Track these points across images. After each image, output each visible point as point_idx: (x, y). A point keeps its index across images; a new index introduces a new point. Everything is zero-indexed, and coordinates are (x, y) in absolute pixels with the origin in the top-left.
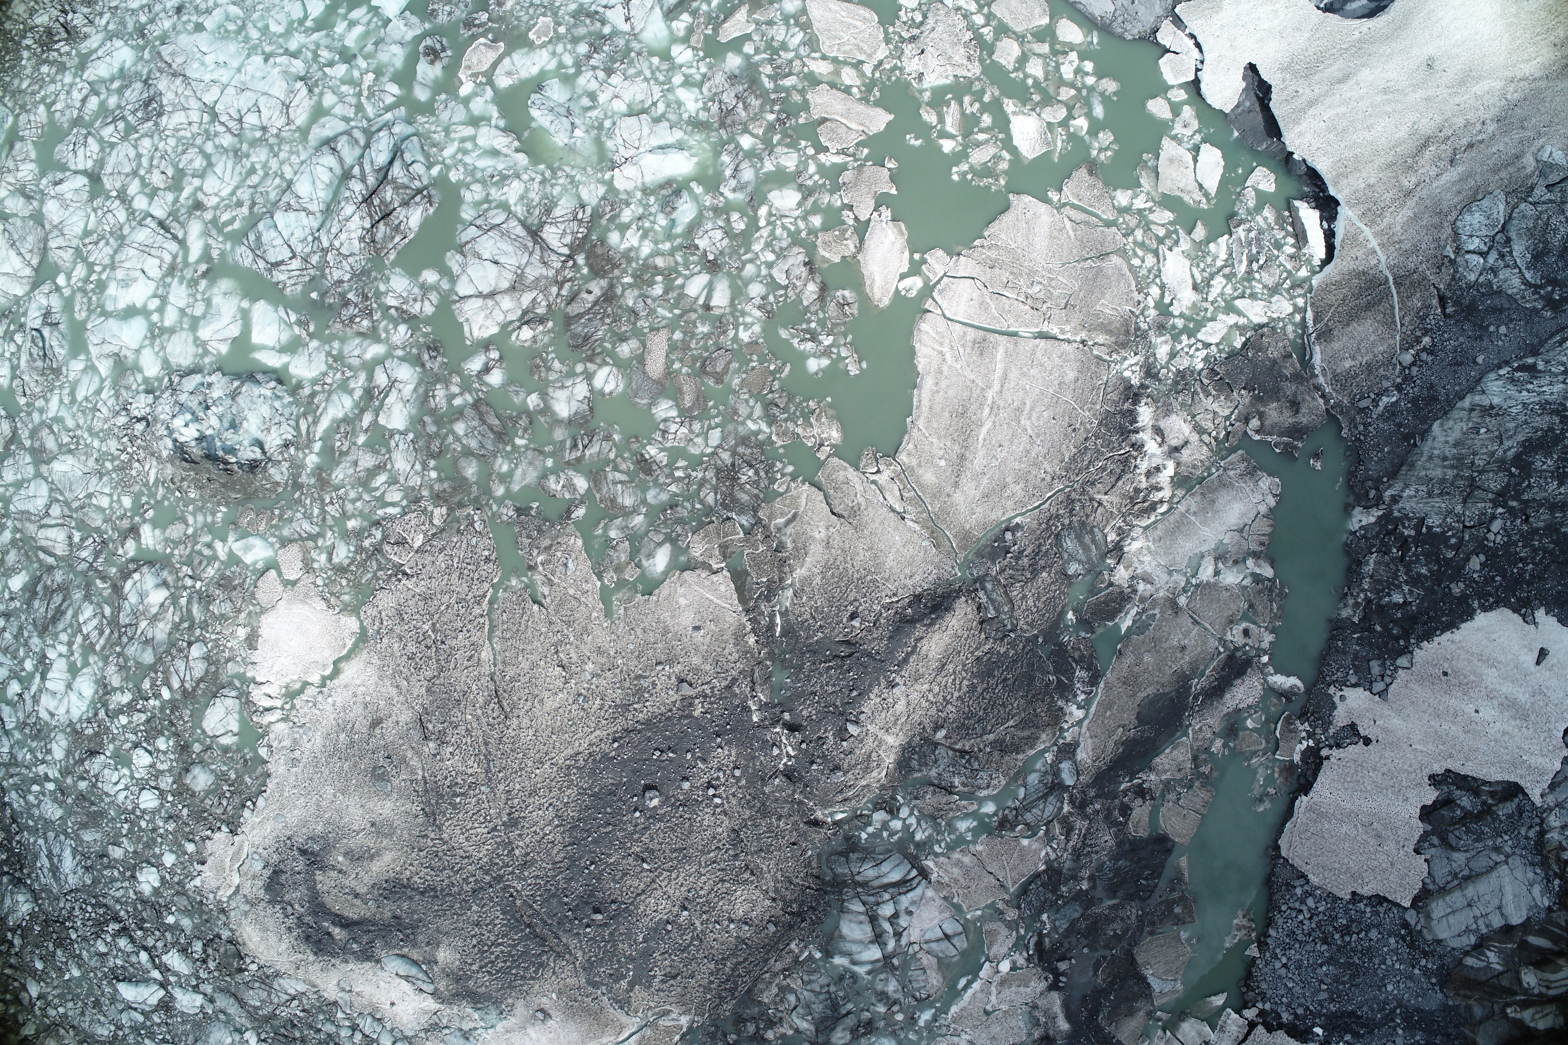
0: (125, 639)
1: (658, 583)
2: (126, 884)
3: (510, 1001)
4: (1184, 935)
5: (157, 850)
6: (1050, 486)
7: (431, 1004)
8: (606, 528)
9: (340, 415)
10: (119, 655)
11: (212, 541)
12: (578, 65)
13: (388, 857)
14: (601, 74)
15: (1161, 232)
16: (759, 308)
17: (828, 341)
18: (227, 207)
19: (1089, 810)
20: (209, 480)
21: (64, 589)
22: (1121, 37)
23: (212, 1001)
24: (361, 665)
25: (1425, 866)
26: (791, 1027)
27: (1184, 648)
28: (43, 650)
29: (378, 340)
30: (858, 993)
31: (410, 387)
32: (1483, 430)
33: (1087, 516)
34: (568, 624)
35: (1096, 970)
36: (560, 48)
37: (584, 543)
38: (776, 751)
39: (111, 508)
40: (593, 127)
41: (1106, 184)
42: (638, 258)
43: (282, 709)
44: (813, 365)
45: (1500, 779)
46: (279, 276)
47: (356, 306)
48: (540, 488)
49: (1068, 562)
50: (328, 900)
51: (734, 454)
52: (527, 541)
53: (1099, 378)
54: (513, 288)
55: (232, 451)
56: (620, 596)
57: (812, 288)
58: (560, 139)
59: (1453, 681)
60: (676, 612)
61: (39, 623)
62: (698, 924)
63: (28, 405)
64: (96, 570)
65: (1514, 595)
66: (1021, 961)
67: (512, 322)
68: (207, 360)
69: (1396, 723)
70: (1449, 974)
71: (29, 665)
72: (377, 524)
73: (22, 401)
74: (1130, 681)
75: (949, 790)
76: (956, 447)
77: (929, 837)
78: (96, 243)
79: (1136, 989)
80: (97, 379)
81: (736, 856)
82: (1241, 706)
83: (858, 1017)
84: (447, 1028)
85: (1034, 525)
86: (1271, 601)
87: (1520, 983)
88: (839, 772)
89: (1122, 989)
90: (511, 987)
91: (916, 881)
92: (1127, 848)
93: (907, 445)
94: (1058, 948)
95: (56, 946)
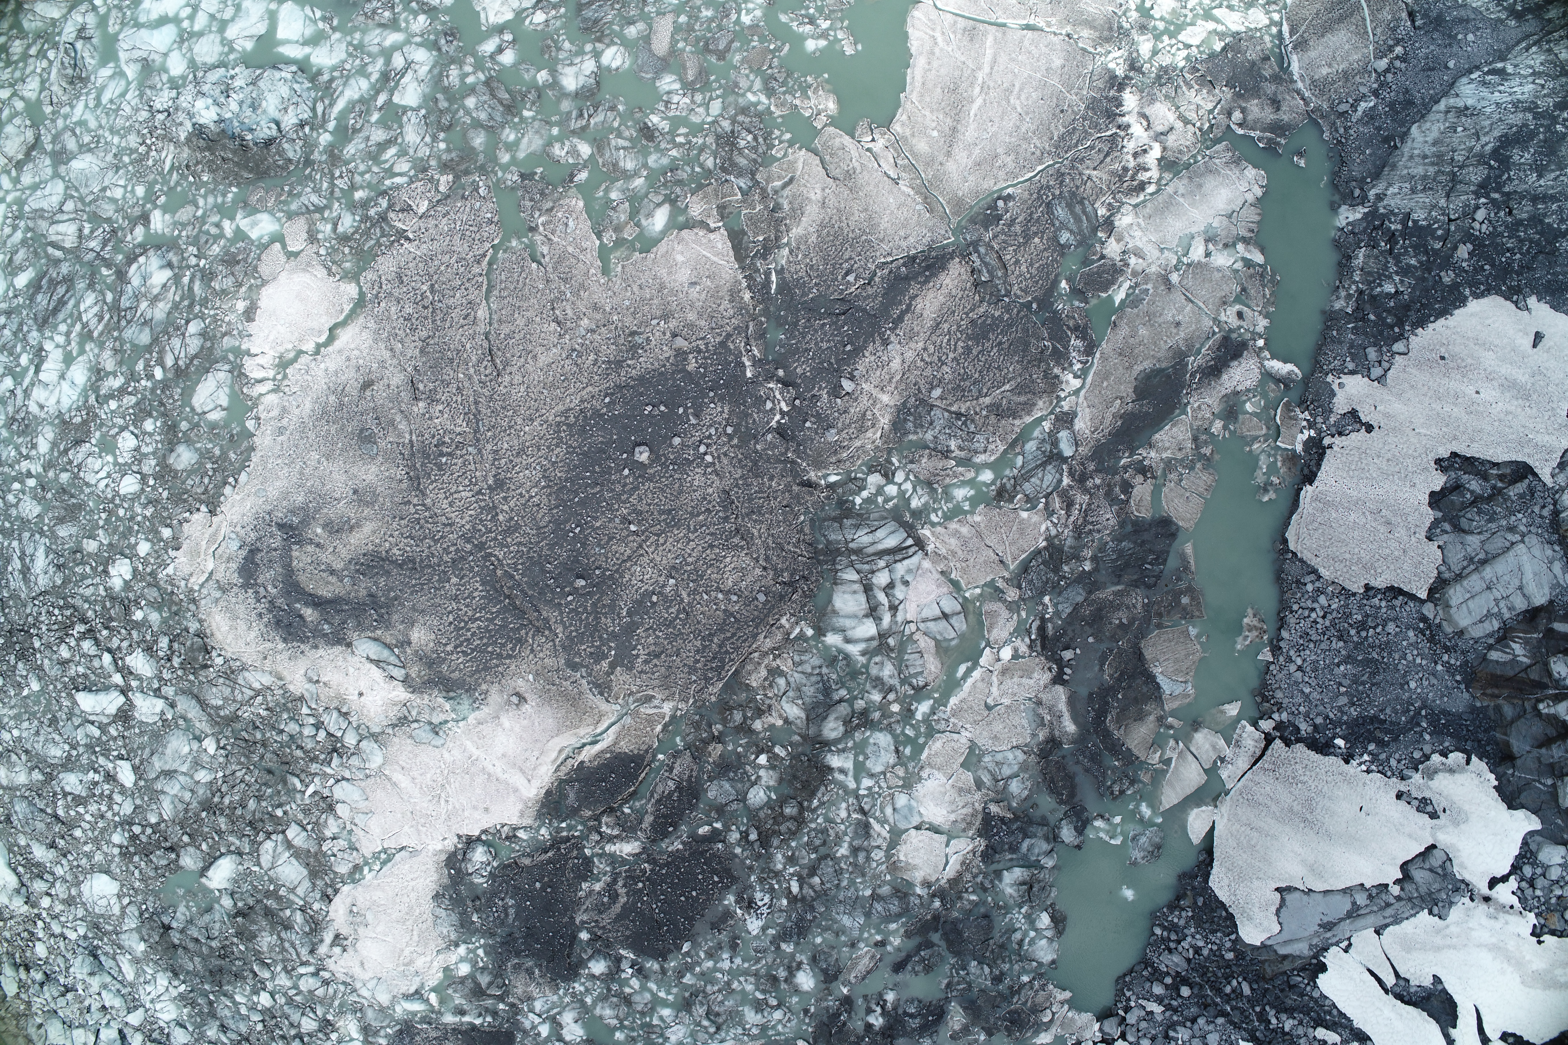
0: (123, 323)
1: (656, 241)
2: (97, 580)
3: (484, 687)
4: (1193, 631)
6: (1040, 161)
7: (401, 693)
8: (607, 190)
9: (356, 97)
10: (116, 339)
13: (368, 528)
17: (825, 24)
19: (1089, 484)
20: (223, 159)
21: (69, 281)
23: (173, 705)
24: (357, 330)
25: (1439, 552)
26: (780, 716)
27: (1178, 324)
28: (40, 343)
31: (426, 68)
32: (1460, 129)
33: (1077, 187)
34: (565, 281)
35: (1102, 665)
37: (585, 205)
38: (769, 405)
39: (124, 198)
43: (274, 379)
44: (811, 45)
45: (1508, 459)
48: (544, 156)
49: (1059, 229)
50: (302, 578)
51: (734, 122)
52: (529, 204)
53: (1085, 66)
55: (249, 129)
56: (618, 254)
59: (1451, 365)
60: (672, 268)
61: (40, 316)
62: (684, 595)
64: (104, 259)
65: (1505, 284)
66: (1023, 649)
69: (1397, 407)
70: (1474, 672)
71: (24, 360)
72: (384, 193)
74: (1126, 353)
75: (946, 454)
76: (948, 120)
79: (1145, 689)
81: (726, 518)
82: (1239, 389)
83: (852, 706)
84: (416, 721)
85: (1026, 195)
86: (1264, 286)
87: (1550, 674)
88: (833, 431)
89: (1130, 687)
90: (486, 669)
91: (913, 549)
92: (1129, 528)
93: (901, 116)
94: (1061, 635)
95: (18, 659)
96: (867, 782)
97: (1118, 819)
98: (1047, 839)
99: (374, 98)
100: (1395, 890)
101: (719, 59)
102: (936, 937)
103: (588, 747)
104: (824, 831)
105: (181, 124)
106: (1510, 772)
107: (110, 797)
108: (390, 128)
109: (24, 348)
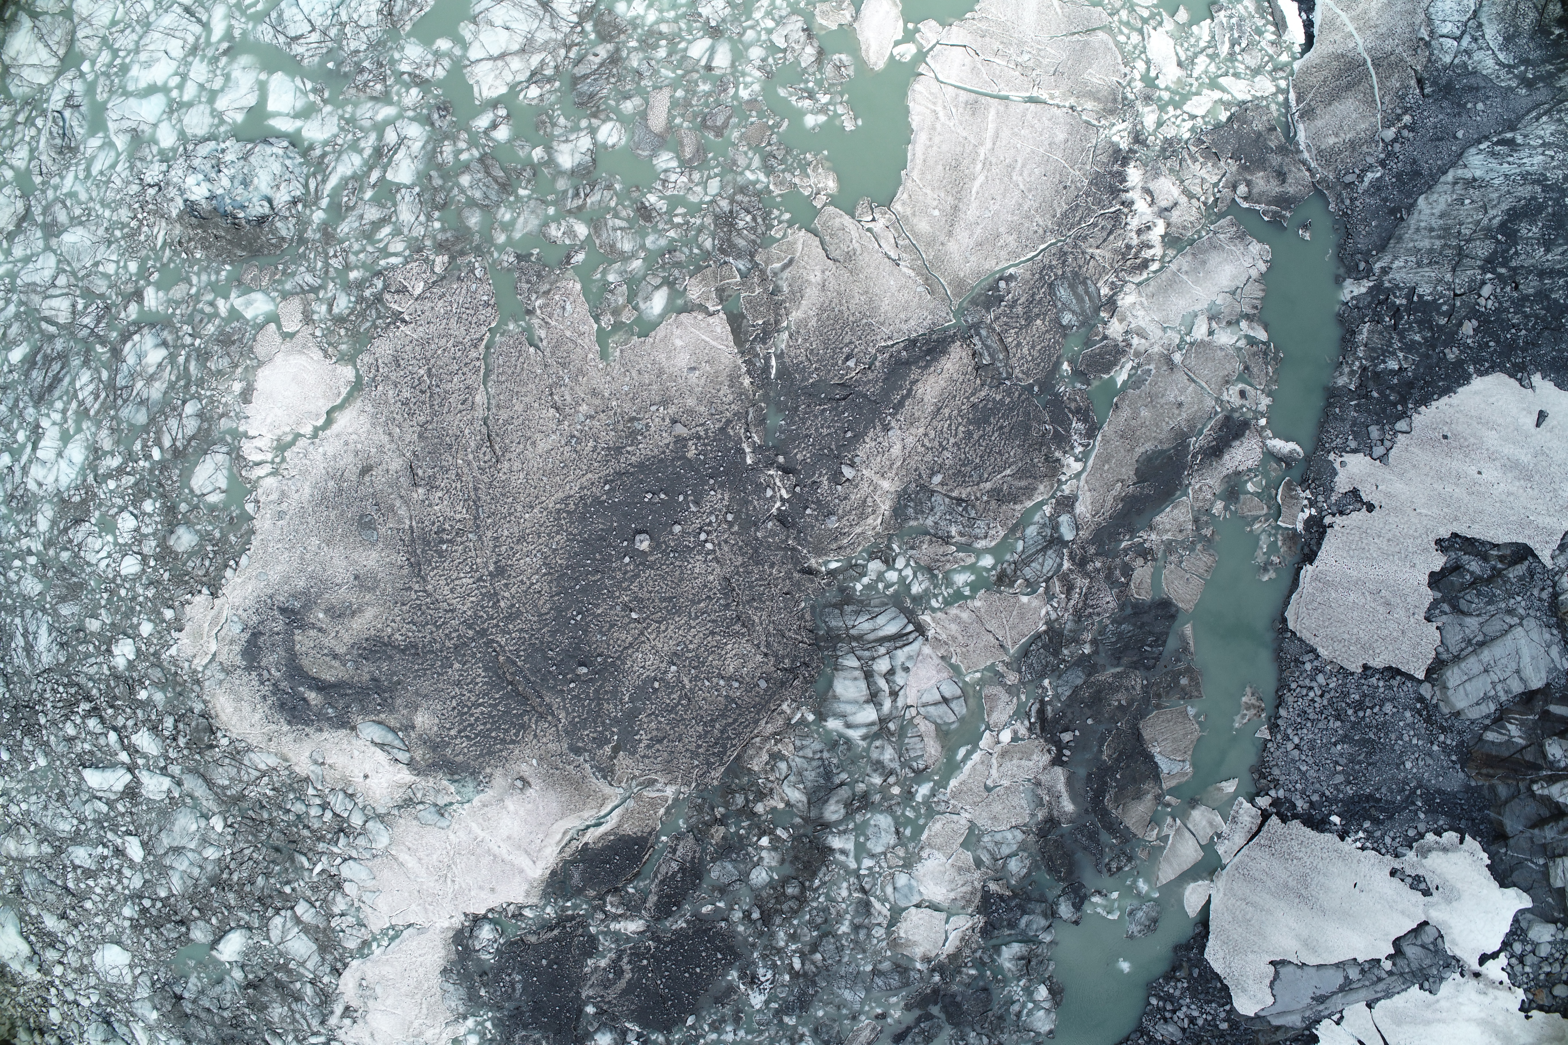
1: (655, 325)
2: (101, 659)
3: (488, 770)
4: (1191, 711)
6: (1043, 239)
7: (406, 776)
9: (349, 173)
10: (112, 419)
13: (370, 613)
15: (1146, 14)
16: (759, 69)
17: (824, 99)
19: (1090, 567)
20: (216, 237)
21: (63, 357)
23: (179, 784)
24: (355, 414)
25: (1437, 633)
26: (782, 799)
27: (1180, 405)
28: (37, 420)
29: (390, 103)
30: (853, 762)
31: (419, 144)
32: (1467, 202)
33: (1080, 267)
34: (563, 365)
35: (1101, 746)
37: (583, 288)
38: (769, 493)
39: (117, 273)
42: (643, 25)
43: (272, 462)
44: (810, 121)
45: (1508, 541)
46: (298, 49)
47: (370, 72)
48: (541, 236)
49: (1062, 311)
50: (305, 662)
52: (526, 286)
53: (1088, 140)
54: (523, 50)
55: (241, 206)
57: (810, 52)
59: (1454, 444)
60: (671, 352)
61: (36, 392)
62: (686, 681)
63: (43, 183)
65: (1509, 361)
66: (1023, 731)
67: (520, 82)
68: (222, 129)
69: (1398, 487)
70: (1470, 752)
71: (21, 436)
74: (1127, 435)
75: (946, 540)
76: (950, 199)
77: (926, 590)
79: (1143, 769)
80: (113, 154)
81: (727, 606)
82: (1240, 469)
83: (853, 789)
84: (422, 803)
85: (1028, 275)
86: (1267, 364)
87: (1544, 756)
88: (834, 518)
89: (1128, 766)
90: (490, 753)
91: (913, 636)
92: (1129, 611)
93: (902, 195)
94: (1061, 718)
95: (24, 734)
96: (867, 863)
97: (1115, 895)
98: (1045, 916)
99: (367, 174)
100: (1387, 965)
101: (717, 136)
102: (935, 1010)
103: (592, 829)
104: (826, 910)
105: (172, 200)
106: (1503, 850)
107: (119, 872)
108: (383, 206)
109: (20, 424)
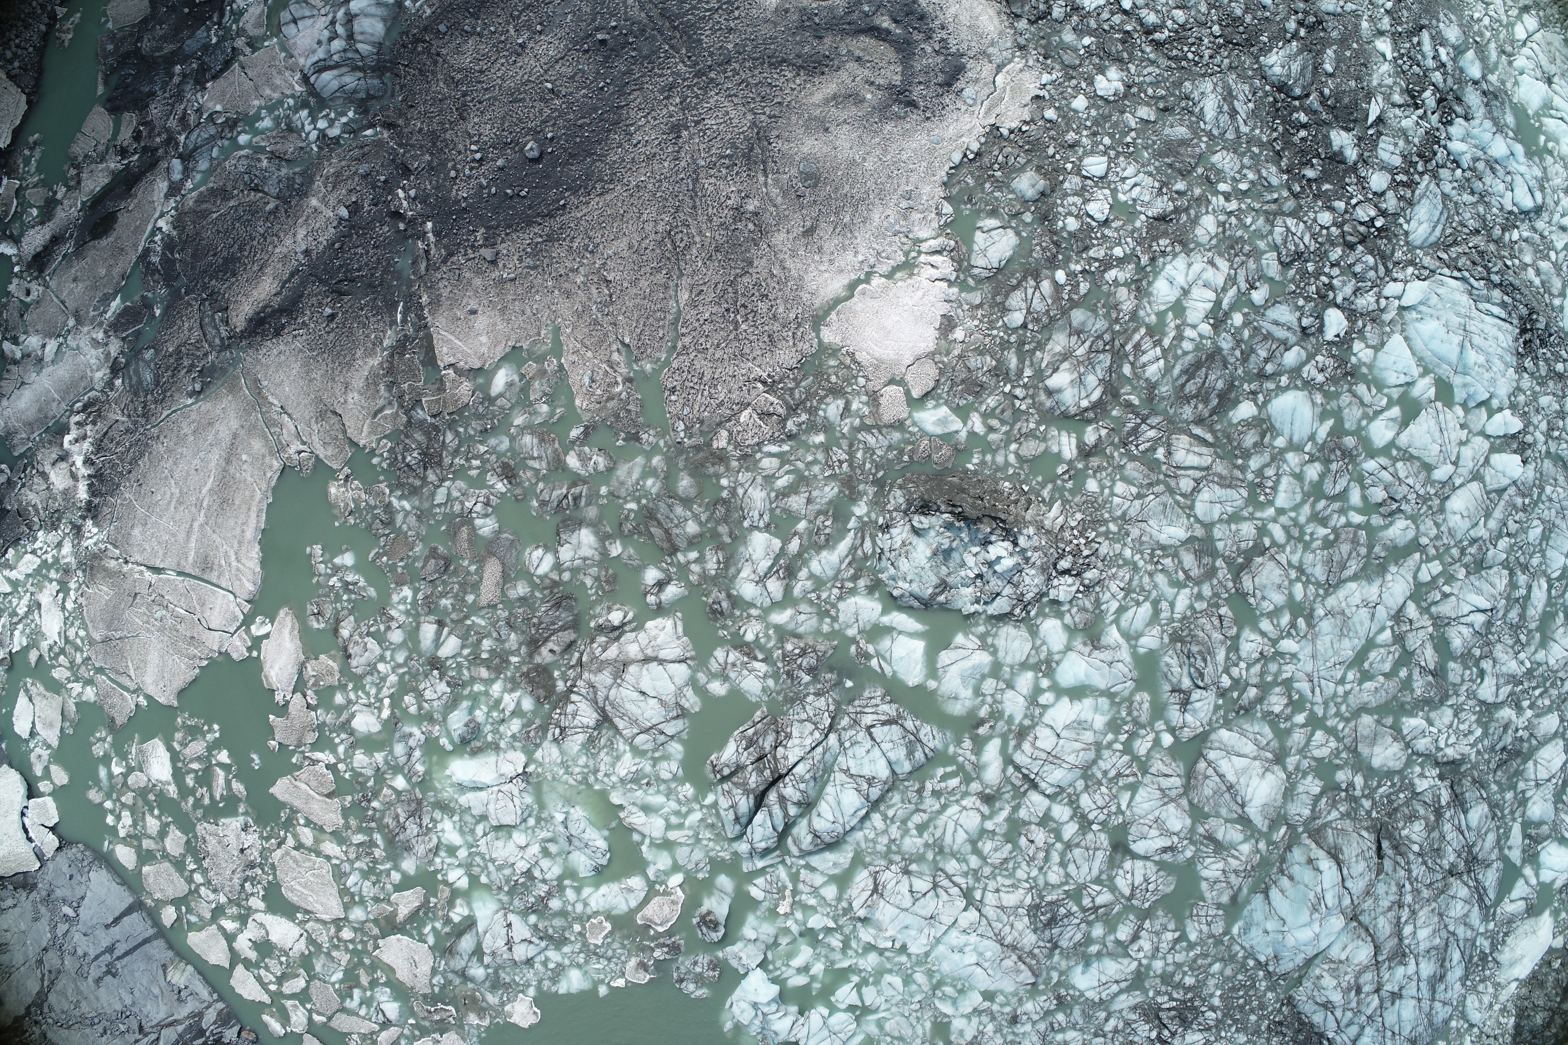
0: (1107, 337)
2: (1138, 80)
4: (110, 25)
5: (1093, 113)
6: (162, 431)
8: (552, 414)
9: (824, 553)
10: (1116, 321)
11: (987, 434)
12: (561, 888)
13: (818, 97)
14: (537, 873)
15: (62, 659)
16: (392, 618)
18: (952, 792)
19: (164, 136)
20: (980, 499)
21: (1182, 397)
22: (87, 847)
24: (822, 292)
27: (75, 280)
29: (778, 628)
31: (743, 574)
33: (133, 403)
34: (596, 322)
36: (579, 908)
37: (573, 401)
38: (414, 193)
39: (1113, 482)
40: (546, 821)
41: (101, 707)
42: (505, 680)
43: (920, 253)
46: (889, 709)
47: (800, 667)
49: (152, 361)
50: (892, 56)
51: (424, 479)
52: (631, 407)
53: (116, 528)
54: (626, 665)
55: (948, 526)
56: (544, 348)
58: (578, 812)
60: (491, 329)
61: (1219, 364)
62: (512, 32)
63: (1218, 606)
64: (1137, 415)
67: (632, 631)
71: (1238, 319)
72: (791, 437)
73: (1223, 611)
74: (119, 252)
75: (273, 156)
76: (232, 471)
77: (296, 113)
78: (1119, 775)
80: (1124, 623)
81: (465, 96)
82: (40, 228)
85: (176, 396)
86: (7, 320)
88: (362, 173)
91: (311, 72)
92: (141, 103)
93: (272, 477)
94: (208, 12)
101: (435, 549)
105: (1035, 548)
109: (1239, 333)
